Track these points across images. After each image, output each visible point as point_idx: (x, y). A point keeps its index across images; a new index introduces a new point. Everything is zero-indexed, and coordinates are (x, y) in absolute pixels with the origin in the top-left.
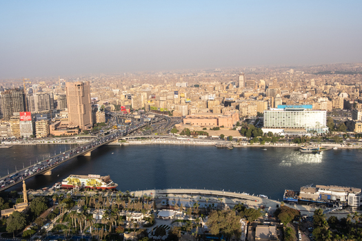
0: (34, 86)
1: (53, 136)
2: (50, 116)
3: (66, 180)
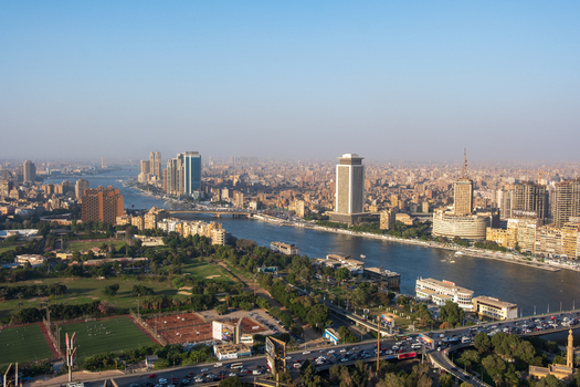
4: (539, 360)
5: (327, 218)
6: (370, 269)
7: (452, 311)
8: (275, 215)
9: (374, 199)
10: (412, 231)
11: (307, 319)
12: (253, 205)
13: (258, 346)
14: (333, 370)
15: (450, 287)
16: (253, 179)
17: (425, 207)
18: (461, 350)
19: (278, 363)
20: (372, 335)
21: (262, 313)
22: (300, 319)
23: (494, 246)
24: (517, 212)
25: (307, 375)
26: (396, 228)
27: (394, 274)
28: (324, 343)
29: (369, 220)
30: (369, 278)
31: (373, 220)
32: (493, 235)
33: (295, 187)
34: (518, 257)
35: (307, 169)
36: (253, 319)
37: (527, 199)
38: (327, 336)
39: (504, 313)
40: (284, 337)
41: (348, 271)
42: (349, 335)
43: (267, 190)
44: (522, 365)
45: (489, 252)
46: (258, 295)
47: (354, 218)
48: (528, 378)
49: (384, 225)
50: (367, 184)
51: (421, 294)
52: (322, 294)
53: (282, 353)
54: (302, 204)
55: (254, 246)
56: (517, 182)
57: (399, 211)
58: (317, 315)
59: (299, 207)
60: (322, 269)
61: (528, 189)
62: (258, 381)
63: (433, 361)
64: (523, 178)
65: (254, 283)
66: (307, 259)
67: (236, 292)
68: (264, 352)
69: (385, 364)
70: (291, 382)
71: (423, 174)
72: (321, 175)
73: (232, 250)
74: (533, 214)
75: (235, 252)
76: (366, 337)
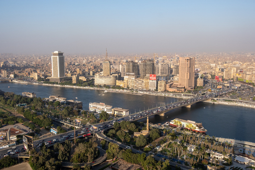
0: (160, 58)
1: (168, 92)
2: (167, 79)
3: (173, 121)
4: (137, 129)
5: (49, 80)
6: (69, 101)
7: (104, 115)
8: (24, 80)
9: (69, 70)
10: (86, 83)
11: (42, 125)
12: (12, 76)
13: (19, 140)
14: (55, 146)
15: (103, 105)
16: (11, 63)
17: (91, 73)
18: (109, 130)
19: (29, 146)
20: (72, 128)
21: (20, 125)
22: (39, 126)
23: (119, 87)
24: (128, 73)
25: (44, 150)
26: (79, 82)
27: (80, 102)
28: (50, 135)
29: (68, 80)
30: (69, 105)
31: (69, 80)
32: (118, 83)
33: (33, 67)
34: (128, 91)
35: (38, 58)
36: (16, 128)
37: (131, 68)
38: (52, 131)
39: (124, 113)
40: (32, 134)
41: (59, 102)
42: (62, 130)
43: (19, 68)
44: (131, 133)
45: (117, 90)
46: (17, 117)
47: (61, 79)
48: (134, 137)
49: (74, 81)
50: (66, 64)
51: (91, 109)
52: (48, 113)
53: (31, 142)
54: (36, 74)
55: (14, 95)
56: (127, 62)
57: (80, 75)
58: (47, 123)
59: (35, 76)
60: (48, 102)
61: (131, 64)
62: (20, 156)
63: (98, 136)
64: (129, 60)
65: (15, 112)
66: (41, 99)
67: (6, 117)
68: (22, 142)
69: (78, 140)
70: (36, 154)
71: (90, 59)
72: (45, 61)
73: (2, 98)
74: (133, 74)
75: (4, 99)
76: (69, 130)
